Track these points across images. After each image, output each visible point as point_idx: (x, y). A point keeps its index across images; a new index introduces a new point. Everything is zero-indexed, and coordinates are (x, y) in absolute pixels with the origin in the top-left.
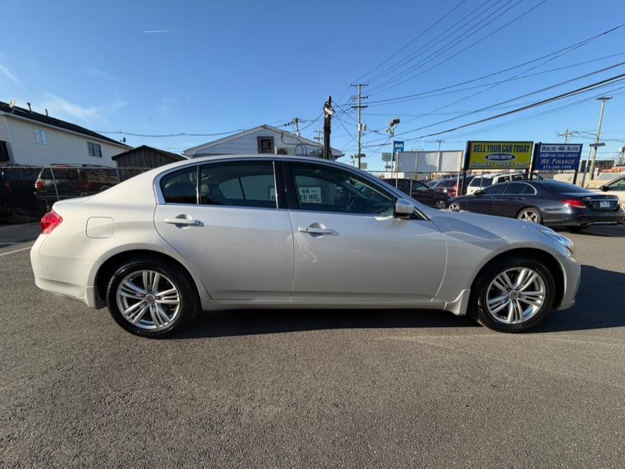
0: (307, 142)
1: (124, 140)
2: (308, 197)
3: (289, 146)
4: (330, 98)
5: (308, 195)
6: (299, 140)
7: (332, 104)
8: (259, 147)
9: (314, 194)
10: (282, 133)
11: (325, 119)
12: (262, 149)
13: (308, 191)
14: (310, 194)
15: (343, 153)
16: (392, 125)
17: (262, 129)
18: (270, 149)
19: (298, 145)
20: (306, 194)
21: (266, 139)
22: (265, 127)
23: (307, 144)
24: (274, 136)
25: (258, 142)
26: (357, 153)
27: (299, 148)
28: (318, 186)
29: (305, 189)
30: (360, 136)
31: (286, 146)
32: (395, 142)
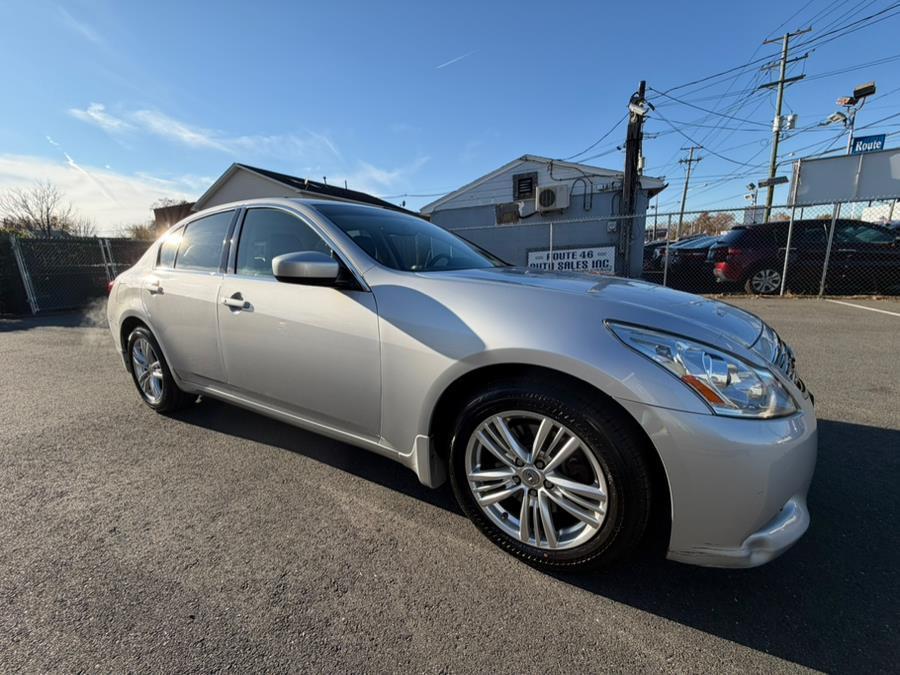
0: (596, 172)
1: (404, 204)
2: (590, 265)
3: (563, 183)
4: (643, 84)
5: (590, 261)
6: (580, 171)
7: (647, 94)
8: (514, 192)
9: (602, 258)
10: (551, 164)
11: (630, 126)
12: (520, 193)
13: (590, 255)
14: (596, 258)
15: (665, 183)
16: (853, 102)
17: (520, 162)
18: (531, 192)
19: (579, 179)
20: (587, 259)
21: (526, 177)
22: (525, 159)
23: (594, 175)
24: (539, 171)
25: (514, 183)
26: (767, 176)
27: (580, 184)
28: (612, 245)
29: (587, 251)
30: (777, 142)
31: (556, 184)
32: (857, 140)
